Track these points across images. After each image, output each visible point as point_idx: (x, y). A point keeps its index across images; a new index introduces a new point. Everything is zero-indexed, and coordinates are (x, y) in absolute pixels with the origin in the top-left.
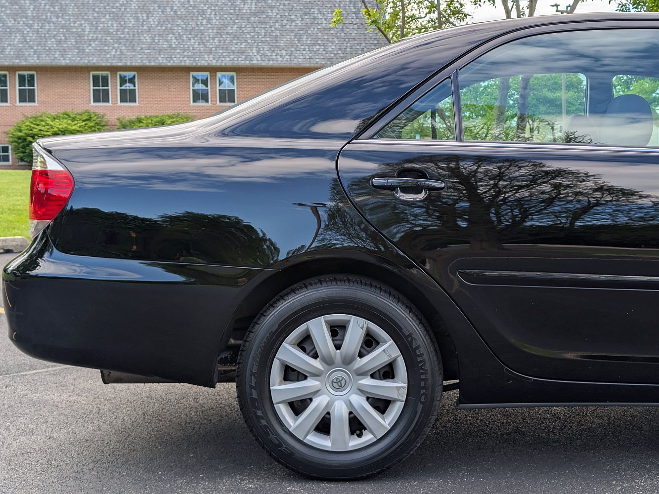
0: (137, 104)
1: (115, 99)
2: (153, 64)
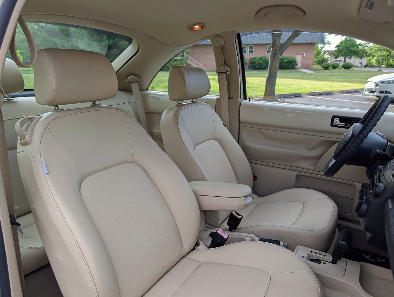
0: (253, 54)
1: (247, 53)
2: (259, 43)
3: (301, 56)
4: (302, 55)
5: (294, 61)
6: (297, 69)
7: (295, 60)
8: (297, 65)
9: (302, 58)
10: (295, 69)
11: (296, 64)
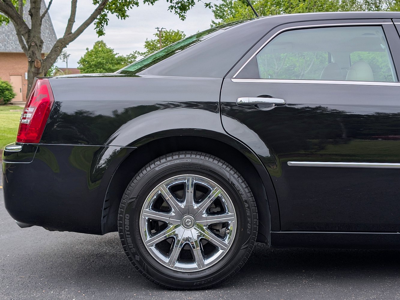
3: (20, 78)
4: (21, 75)
5: (8, 90)
6: (15, 104)
7: (9, 87)
8: (15, 97)
9: (22, 82)
10: (12, 104)
11: (13, 96)
